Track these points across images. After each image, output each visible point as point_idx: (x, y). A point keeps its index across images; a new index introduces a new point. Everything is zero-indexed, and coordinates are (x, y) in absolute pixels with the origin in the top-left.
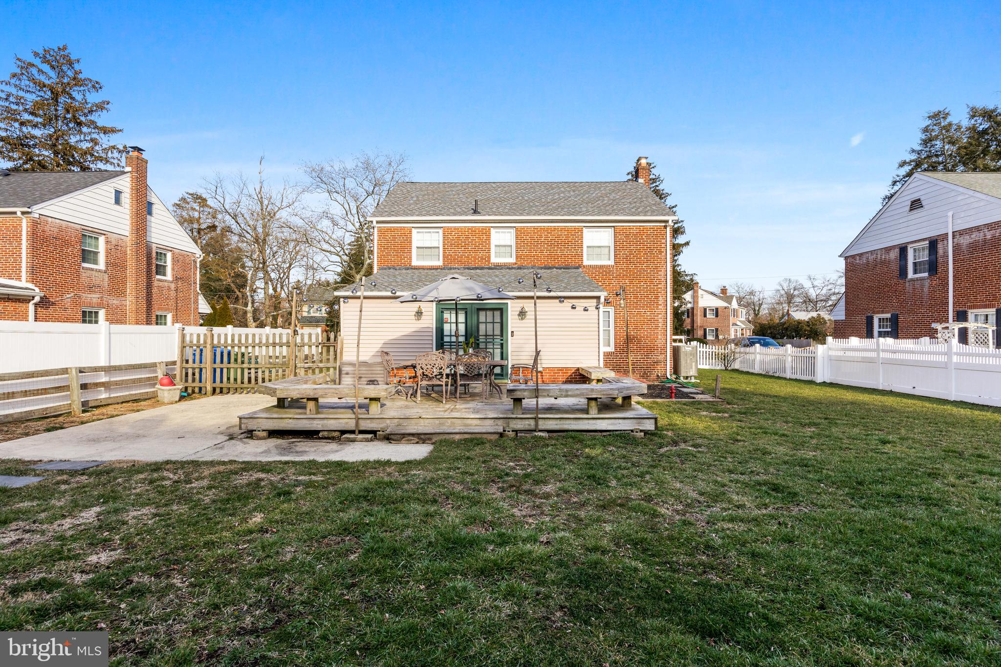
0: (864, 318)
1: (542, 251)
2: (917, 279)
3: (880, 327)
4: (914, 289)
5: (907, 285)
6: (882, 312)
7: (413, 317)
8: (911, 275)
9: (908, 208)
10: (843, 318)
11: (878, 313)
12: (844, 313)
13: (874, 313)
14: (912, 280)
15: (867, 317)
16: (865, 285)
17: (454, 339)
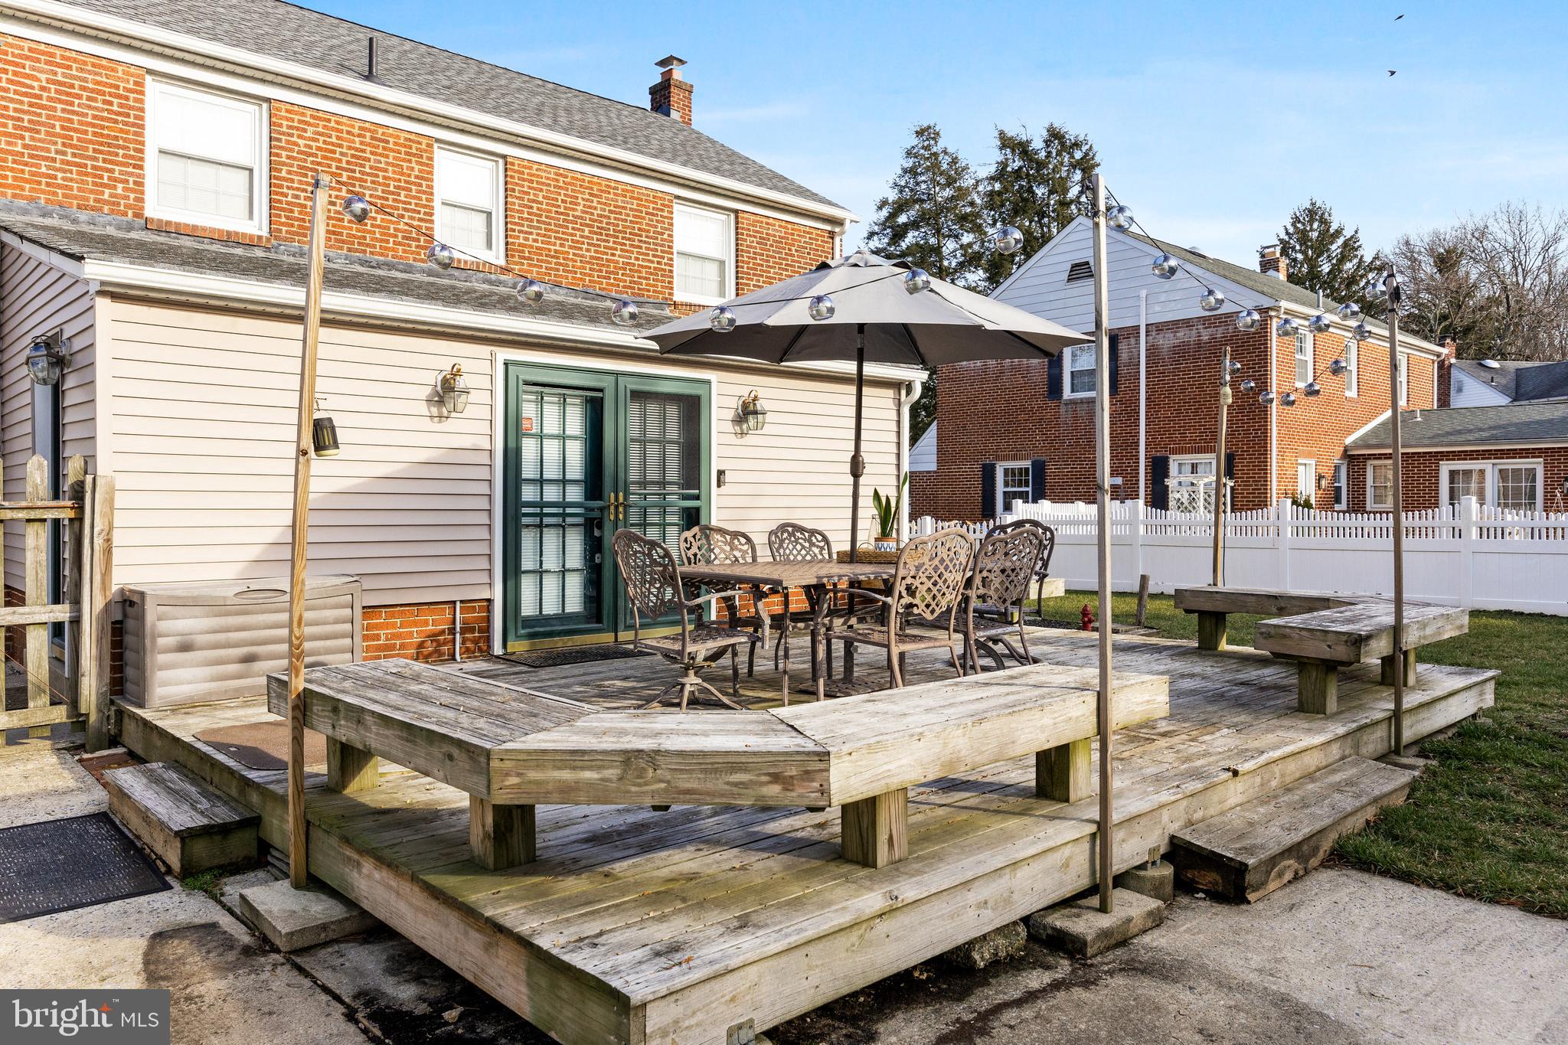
0: (977, 467)
1: (576, 245)
2: (1082, 401)
3: (1006, 484)
4: (1076, 418)
5: (1063, 409)
6: (1015, 458)
7: (423, 408)
8: (1067, 393)
9: (1065, 276)
10: (933, 467)
11: (1005, 458)
12: (934, 458)
13: (998, 458)
14: (1073, 402)
15: (984, 466)
16: (980, 407)
17: (551, 494)
